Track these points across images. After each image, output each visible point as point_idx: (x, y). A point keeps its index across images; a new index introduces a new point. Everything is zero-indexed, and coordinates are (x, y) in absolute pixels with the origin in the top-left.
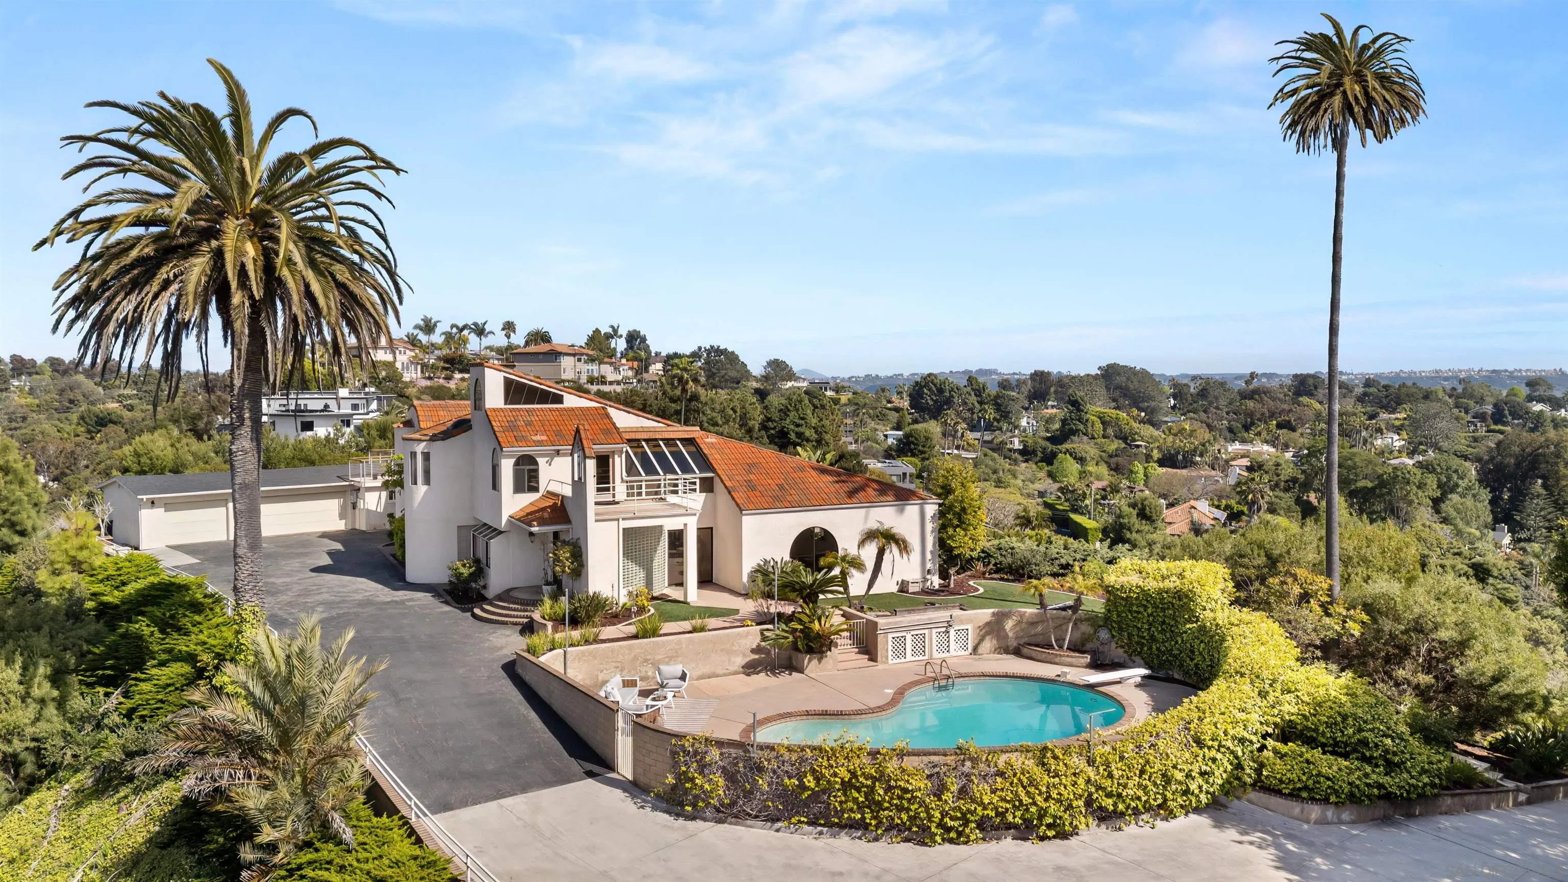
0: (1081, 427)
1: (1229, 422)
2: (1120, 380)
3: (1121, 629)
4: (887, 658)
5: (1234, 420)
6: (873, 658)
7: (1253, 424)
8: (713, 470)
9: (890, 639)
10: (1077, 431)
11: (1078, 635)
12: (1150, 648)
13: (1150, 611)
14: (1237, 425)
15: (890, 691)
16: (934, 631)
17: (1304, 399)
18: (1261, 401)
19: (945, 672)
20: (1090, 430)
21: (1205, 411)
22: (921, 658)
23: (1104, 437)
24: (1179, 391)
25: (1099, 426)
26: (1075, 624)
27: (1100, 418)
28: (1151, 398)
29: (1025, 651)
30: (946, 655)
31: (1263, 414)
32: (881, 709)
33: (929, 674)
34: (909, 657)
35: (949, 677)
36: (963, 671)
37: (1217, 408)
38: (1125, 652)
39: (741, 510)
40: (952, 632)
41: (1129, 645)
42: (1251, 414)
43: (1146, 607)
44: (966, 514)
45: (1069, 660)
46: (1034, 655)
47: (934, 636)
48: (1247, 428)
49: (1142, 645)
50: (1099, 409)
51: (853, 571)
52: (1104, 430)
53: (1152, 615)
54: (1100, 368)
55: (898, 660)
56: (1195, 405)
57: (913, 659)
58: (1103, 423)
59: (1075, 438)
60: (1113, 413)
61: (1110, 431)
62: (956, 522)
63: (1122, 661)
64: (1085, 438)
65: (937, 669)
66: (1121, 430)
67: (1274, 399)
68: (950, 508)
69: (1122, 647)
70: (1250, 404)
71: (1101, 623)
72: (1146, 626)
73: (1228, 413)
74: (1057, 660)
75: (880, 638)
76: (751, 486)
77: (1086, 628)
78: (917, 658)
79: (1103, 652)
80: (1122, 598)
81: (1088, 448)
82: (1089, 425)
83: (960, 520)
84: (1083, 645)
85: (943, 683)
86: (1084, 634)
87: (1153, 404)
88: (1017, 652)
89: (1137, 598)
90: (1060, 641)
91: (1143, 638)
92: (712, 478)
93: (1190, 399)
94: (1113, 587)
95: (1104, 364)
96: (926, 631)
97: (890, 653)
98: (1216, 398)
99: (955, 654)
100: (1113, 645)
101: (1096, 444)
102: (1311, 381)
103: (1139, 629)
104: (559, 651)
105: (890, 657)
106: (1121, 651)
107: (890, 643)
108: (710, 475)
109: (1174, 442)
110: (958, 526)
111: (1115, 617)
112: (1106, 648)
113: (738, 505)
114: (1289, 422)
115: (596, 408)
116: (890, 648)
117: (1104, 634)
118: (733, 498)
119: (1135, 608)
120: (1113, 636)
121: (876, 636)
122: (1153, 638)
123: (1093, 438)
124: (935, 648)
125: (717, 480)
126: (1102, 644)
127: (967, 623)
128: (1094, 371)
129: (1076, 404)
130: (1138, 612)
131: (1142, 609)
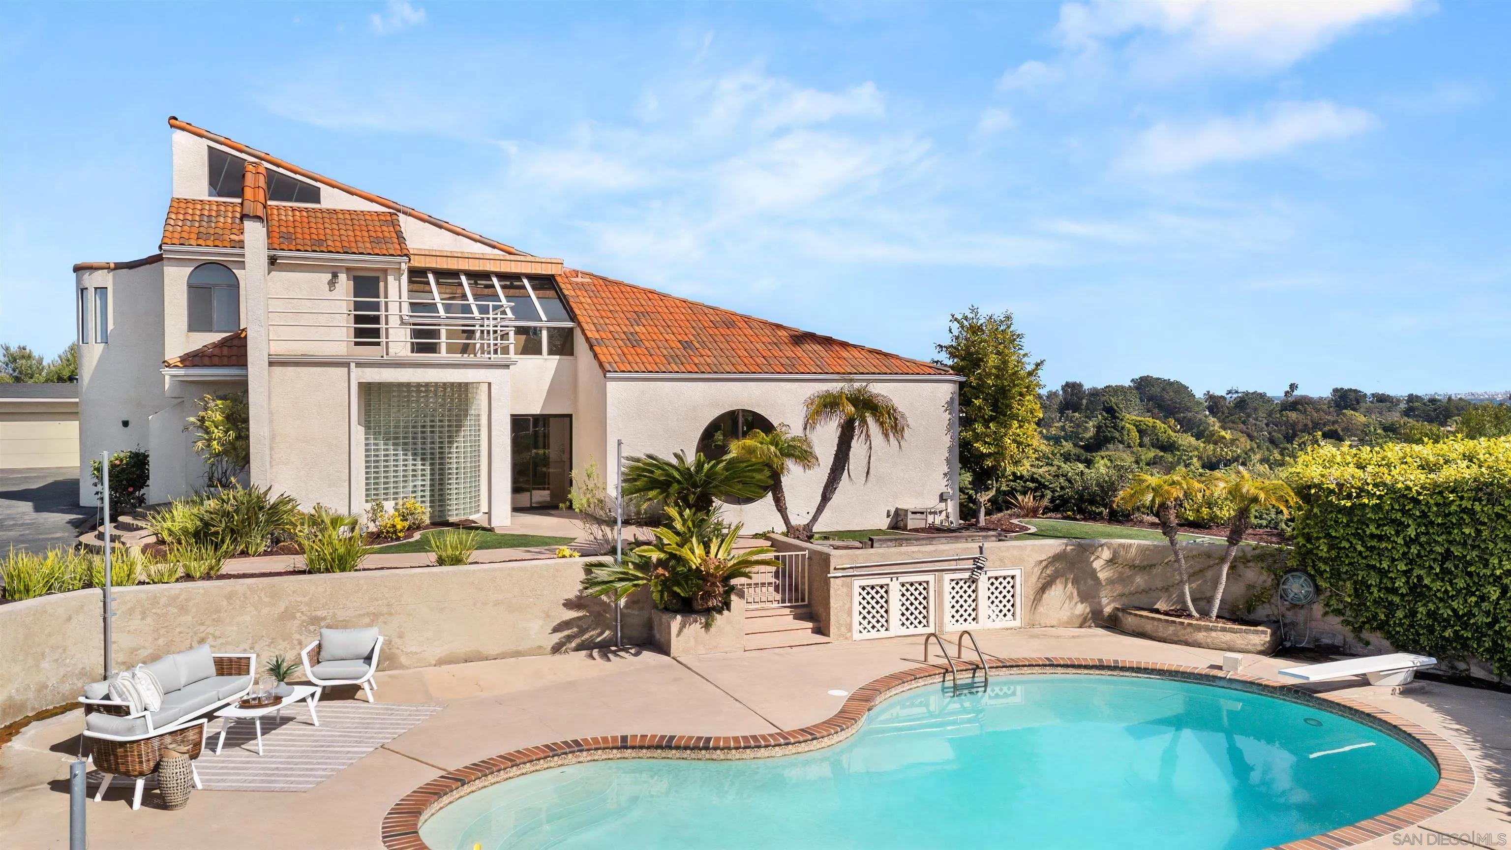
0: (1117, 434)
1: (1270, 433)
2: (1156, 390)
3: (1336, 575)
4: (850, 629)
5: (1275, 431)
6: (822, 629)
7: (1295, 435)
8: (573, 317)
9: (857, 590)
10: (1113, 438)
11: (1239, 589)
12: (1413, 613)
13: (1411, 532)
14: (1278, 436)
15: (841, 695)
16: (948, 577)
17: (1349, 412)
18: (1305, 412)
19: (969, 655)
20: (1126, 438)
21: (1244, 423)
22: (921, 630)
23: (1141, 445)
24: (1214, 404)
25: (1135, 434)
26: (1232, 568)
27: (1137, 427)
28: (1188, 409)
29: (1129, 621)
30: (970, 626)
31: (1306, 425)
32: (810, 734)
33: (932, 660)
34: (896, 628)
35: (976, 668)
36: (1005, 654)
37: (1256, 419)
38: (1346, 623)
39: (605, 371)
40: (983, 582)
41: (1359, 606)
42: (1293, 425)
43: (1400, 527)
44: (1005, 398)
45: (1227, 637)
46: (1149, 627)
47: (947, 587)
48: (1290, 439)
49: (1391, 608)
50: (1134, 418)
51: (791, 465)
52: (1141, 438)
53: (1414, 541)
54: (1132, 381)
55: (874, 634)
56: (1233, 417)
57: (904, 631)
58: (1140, 431)
59: (1111, 446)
60: (1150, 421)
61: (1146, 440)
62: (988, 412)
63: (1338, 641)
64: (1121, 446)
65: (952, 651)
66: (1158, 439)
67: (1318, 411)
68: (979, 389)
69: (1338, 612)
70: (1293, 415)
71: (1292, 563)
72: (1402, 567)
73: (1267, 425)
74: (1201, 636)
75: (836, 587)
76: (634, 341)
77: (1254, 575)
78: (912, 631)
79: (1294, 624)
80: (1342, 510)
81: (1124, 455)
82: (1125, 433)
83: (995, 407)
84: (1250, 608)
85: (964, 678)
86: (1250, 587)
87: (1189, 415)
88: (1113, 624)
89: (1378, 508)
90: (1203, 603)
91: (1394, 591)
92: (571, 330)
93: (1227, 411)
94: (1319, 486)
95: (1137, 376)
96: (930, 578)
97: (857, 618)
98: (1255, 409)
99: (989, 625)
100: (1318, 609)
101: (1132, 453)
102: (1352, 396)
103: (1383, 573)
104: (97, 591)
105: (856, 627)
106: (1335, 621)
107: (857, 599)
108: (570, 324)
109: (1214, 450)
110: (992, 419)
111: (1323, 549)
112: (1301, 615)
113: (601, 364)
114: (1336, 431)
115: (378, 214)
116: (857, 608)
117: (1297, 587)
118: (596, 356)
119: (1372, 529)
120: (1318, 590)
121: (827, 583)
122: (1417, 591)
123: (1129, 446)
124: (948, 612)
125: (578, 333)
126: (1294, 606)
127: (1014, 565)
128: (1127, 383)
129: (1111, 411)
130: (1380, 538)
131: (1389, 530)
